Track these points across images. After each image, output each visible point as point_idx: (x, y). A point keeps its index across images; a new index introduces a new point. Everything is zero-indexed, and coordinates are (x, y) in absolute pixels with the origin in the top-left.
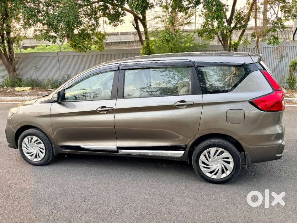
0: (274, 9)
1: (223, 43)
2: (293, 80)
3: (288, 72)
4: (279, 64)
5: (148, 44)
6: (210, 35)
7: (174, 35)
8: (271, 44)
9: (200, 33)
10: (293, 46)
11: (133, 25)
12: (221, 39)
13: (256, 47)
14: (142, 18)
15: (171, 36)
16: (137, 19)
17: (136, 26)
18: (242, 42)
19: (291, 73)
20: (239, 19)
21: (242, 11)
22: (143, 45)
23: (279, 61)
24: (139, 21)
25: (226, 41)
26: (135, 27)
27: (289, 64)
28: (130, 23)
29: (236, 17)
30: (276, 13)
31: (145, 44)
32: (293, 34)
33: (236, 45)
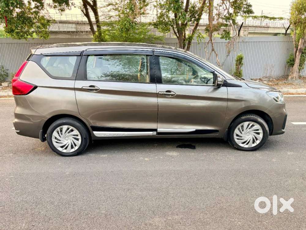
0: (226, 4)
1: (178, 36)
2: (240, 73)
3: (235, 66)
4: (227, 58)
5: (100, 34)
6: (166, 27)
7: (134, 24)
8: (223, 38)
9: (156, 25)
10: (239, 42)
11: (82, 11)
12: (176, 31)
13: (210, 42)
14: (92, 4)
15: (131, 25)
16: (87, 4)
17: (86, 12)
18: (196, 35)
19: (237, 67)
20: (193, 13)
21: (196, 5)
22: (95, 34)
23: (227, 56)
24: (88, 7)
25: (181, 34)
26: (84, 14)
27: (235, 59)
28: (79, 8)
29: (190, 10)
30: (228, 8)
31: (97, 33)
32: (238, 30)
33: (190, 38)
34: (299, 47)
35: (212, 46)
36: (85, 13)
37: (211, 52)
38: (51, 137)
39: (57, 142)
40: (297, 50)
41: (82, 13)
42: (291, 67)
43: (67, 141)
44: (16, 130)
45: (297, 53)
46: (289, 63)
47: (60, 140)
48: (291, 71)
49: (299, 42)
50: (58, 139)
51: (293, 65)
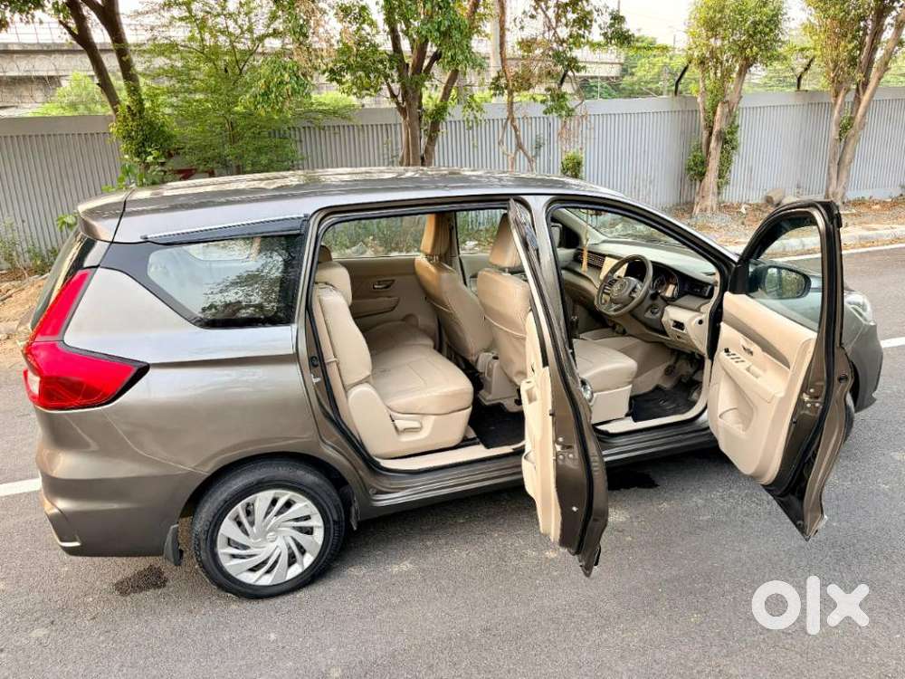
1: (403, 104)
11: (64, 25)
12: (398, 92)
13: (509, 122)
14: (100, 3)
16: (79, 1)
17: (79, 29)
25: (414, 99)
26: (72, 33)
30: (554, 25)
33: (440, 111)
34: (716, 128)
35: (517, 137)
36: (76, 32)
37: (516, 153)
38: (213, 543)
39: (234, 556)
40: (711, 134)
41: (65, 30)
42: (698, 183)
43: (273, 546)
44: (62, 540)
45: (713, 144)
46: (692, 169)
47: (245, 547)
48: (699, 193)
49: (715, 113)
50: (237, 543)
51: (702, 175)
